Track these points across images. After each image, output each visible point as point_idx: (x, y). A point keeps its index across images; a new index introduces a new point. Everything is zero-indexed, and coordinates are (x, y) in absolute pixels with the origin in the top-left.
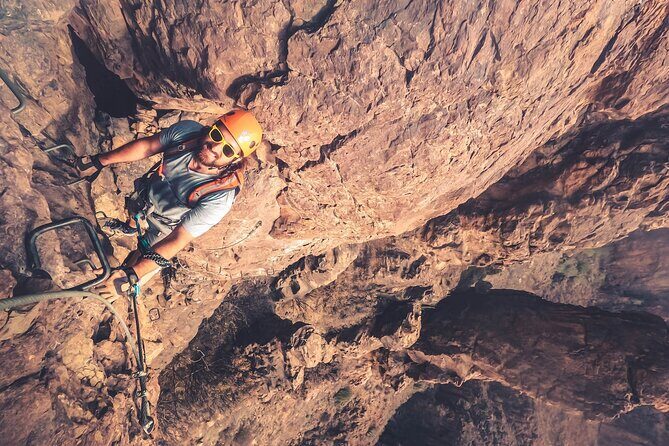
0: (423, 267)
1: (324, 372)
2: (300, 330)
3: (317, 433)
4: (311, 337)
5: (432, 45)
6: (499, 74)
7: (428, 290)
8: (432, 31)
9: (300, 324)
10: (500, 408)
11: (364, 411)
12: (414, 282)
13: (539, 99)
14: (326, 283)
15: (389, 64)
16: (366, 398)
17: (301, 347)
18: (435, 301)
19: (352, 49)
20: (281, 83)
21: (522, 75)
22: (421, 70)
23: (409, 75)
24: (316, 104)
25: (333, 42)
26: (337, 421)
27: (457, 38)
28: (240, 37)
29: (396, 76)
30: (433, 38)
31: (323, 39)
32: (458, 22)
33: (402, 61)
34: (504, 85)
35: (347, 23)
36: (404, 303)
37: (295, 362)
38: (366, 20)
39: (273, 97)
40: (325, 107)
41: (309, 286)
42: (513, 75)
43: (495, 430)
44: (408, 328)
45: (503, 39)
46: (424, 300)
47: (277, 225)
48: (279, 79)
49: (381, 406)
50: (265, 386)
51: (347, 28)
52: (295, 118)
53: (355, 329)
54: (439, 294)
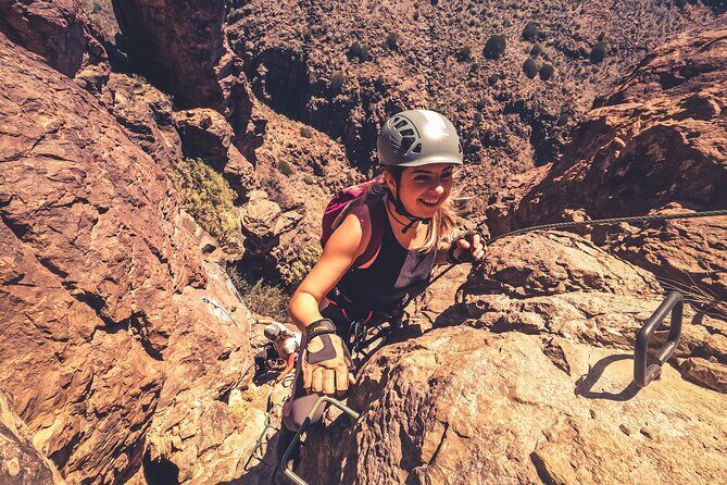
0: (130, 119)
1: (275, 194)
2: (251, 230)
3: (323, 183)
4: (254, 216)
5: (79, 200)
6: (48, 127)
7: (155, 107)
8: (70, 205)
9: (245, 231)
10: (240, 11)
11: (290, 146)
12: (152, 124)
13: (41, 79)
14: (192, 219)
15: (101, 231)
16: (279, 146)
17: (266, 223)
18: (163, 98)
19: (109, 266)
20: (143, 316)
21: (40, 105)
22: (96, 202)
23: (102, 211)
24: (147, 281)
25: (109, 284)
26: (308, 168)
27: (65, 180)
28: (126, 363)
29: (107, 222)
30: (75, 201)
31: (109, 292)
32: (54, 184)
33: (95, 221)
34: (55, 119)
35: (92, 277)
36: (180, 131)
37: (281, 224)
38: (83, 263)
39: (157, 317)
40: (146, 272)
41: (201, 236)
42: (43, 113)
43: (263, 15)
44: (207, 122)
45: (31, 136)
46: (168, 110)
47: (197, 284)
48: (140, 319)
49: (280, 130)
50: (308, 243)
51: (95, 276)
52: (163, 294)
53: (228, 176)
54: (153, 95)
